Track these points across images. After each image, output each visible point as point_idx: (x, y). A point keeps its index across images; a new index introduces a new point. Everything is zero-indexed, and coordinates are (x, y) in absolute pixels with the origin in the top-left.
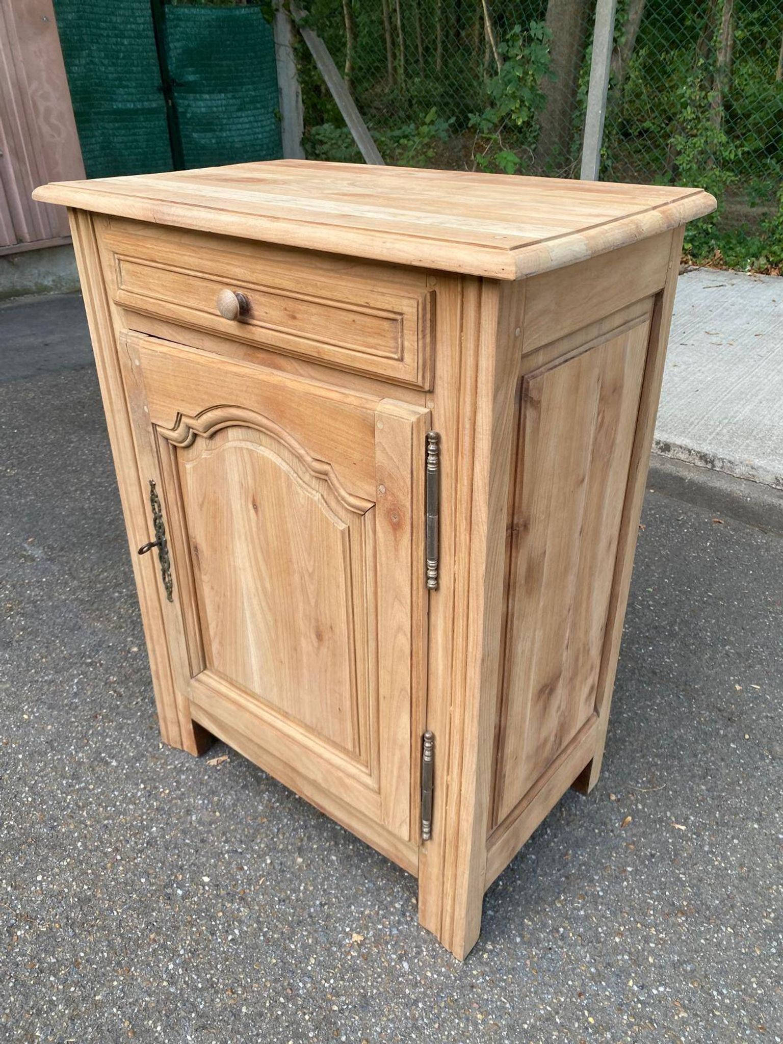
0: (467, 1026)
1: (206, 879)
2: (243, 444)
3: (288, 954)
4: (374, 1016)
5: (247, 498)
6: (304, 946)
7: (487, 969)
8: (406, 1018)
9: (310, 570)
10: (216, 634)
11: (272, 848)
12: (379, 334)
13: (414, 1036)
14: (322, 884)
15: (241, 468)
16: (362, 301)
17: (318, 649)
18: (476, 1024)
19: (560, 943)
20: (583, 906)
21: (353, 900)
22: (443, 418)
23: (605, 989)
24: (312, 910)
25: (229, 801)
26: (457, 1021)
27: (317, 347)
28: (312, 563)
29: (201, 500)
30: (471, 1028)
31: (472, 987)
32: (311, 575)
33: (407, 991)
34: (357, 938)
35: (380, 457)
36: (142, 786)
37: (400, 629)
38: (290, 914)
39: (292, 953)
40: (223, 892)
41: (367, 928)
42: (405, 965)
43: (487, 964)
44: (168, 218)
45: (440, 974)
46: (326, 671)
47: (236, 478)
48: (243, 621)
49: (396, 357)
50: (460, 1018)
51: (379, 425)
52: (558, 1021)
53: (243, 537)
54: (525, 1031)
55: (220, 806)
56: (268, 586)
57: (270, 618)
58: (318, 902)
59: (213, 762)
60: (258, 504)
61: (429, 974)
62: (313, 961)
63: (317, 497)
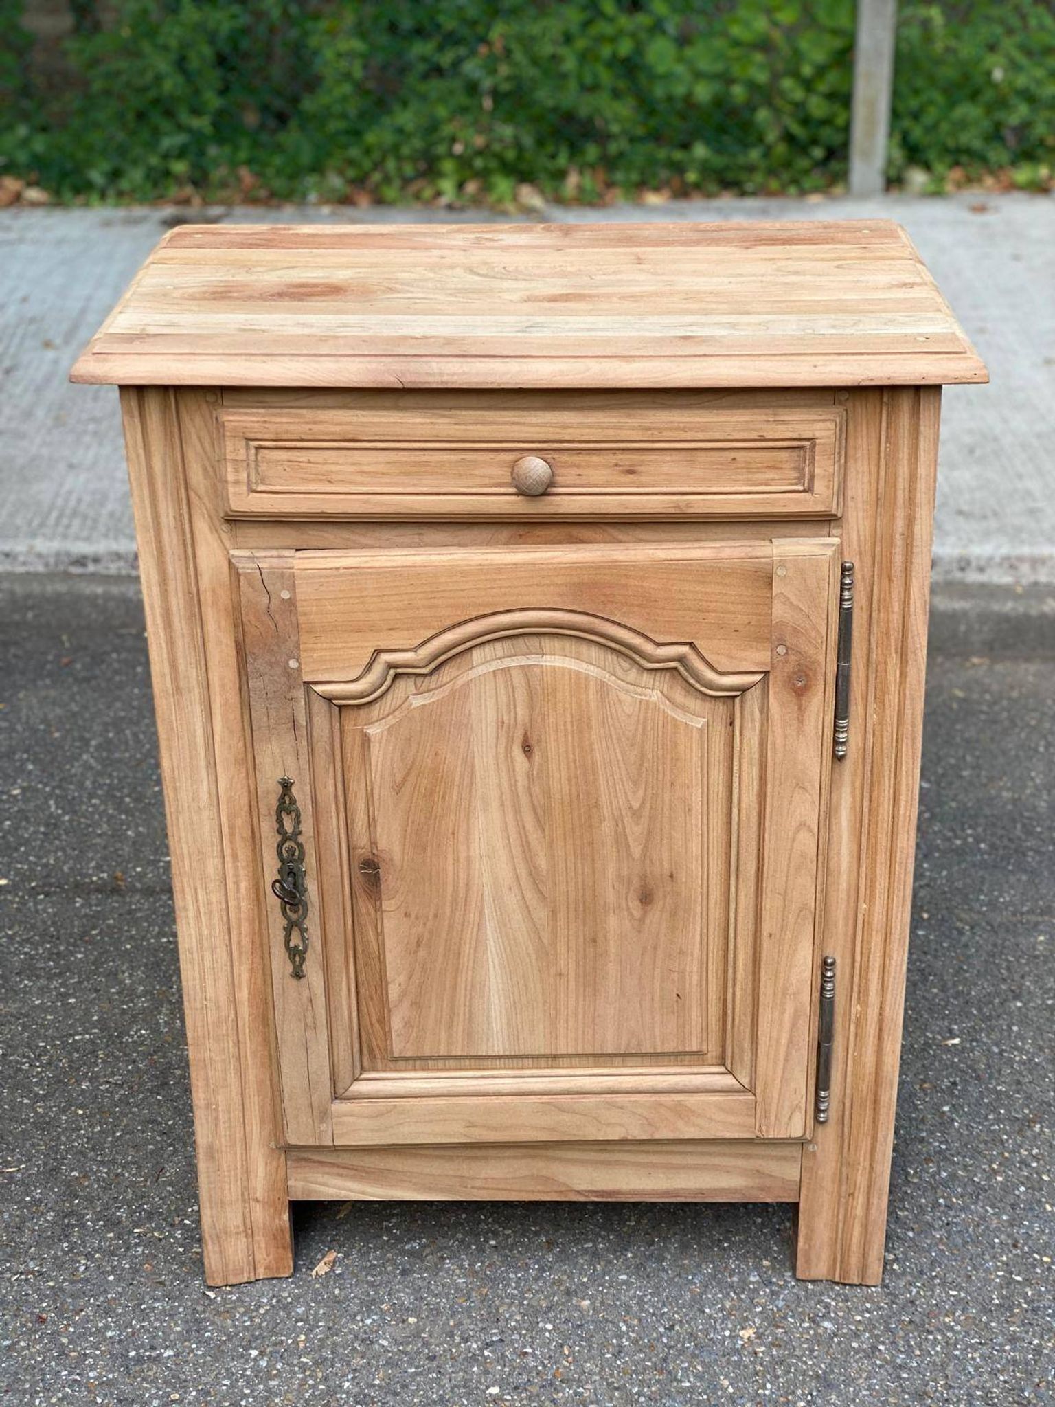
0: (944, 1335)
1: (495, 1390)
2: (508, 663)
3: (692, 1393)
4: (848, 1385)
5: (510, 741)
6: (699, 1377)
7: (909, 1278)
8: (880, 1367)
9: (636, 805)
10: (404, 994)
11: (533, 1314)
12: (774, 468)
13: (905, 1375)
14: (642, 1310)
15: (503, 698)
16: (754, 435)
17: (642, 920)
18: (951, 1329)
19: (952, 1213)
20: (939, 1167)
21: (697, 1303)
22: (855, 543)
23: (1031, 1227)
24: (665, 1341)
25: (408, 1300)
26: (931, 1337)
27: (672, 502)
28: (641, 793)
29: (399, 778)
30: (950, 1334)
31: (912, 1302)
32: (636, 814)
33: (855, 1345)
34: (747, 1333)
35: (779, 611)
36: (254, 1353)
37: (802, 825)
38: (643, 1360)
39: (692, 1390)
40: (535, 1390)
41: (747, 1319)
42: (827, 1324)
43: (904, 1273)
44: (431, 379)
45: (868, 1311)
46: (655, 948)
47: (491, 716)
48: (479, 943)
49: (801, 488)
50: (930, 1333)
51: (780, 572)
52: (1019, 1278)
53: (495, 805)
54: (1000, 1306)
55: (401, 1312)
56: (543, 863)
57: (541, 915)
58: (662, 1330)
59: (322, 1268)
60: (533, 742)
61: (858, 1318)
62: (726, 1383)
63: (655, 696)
